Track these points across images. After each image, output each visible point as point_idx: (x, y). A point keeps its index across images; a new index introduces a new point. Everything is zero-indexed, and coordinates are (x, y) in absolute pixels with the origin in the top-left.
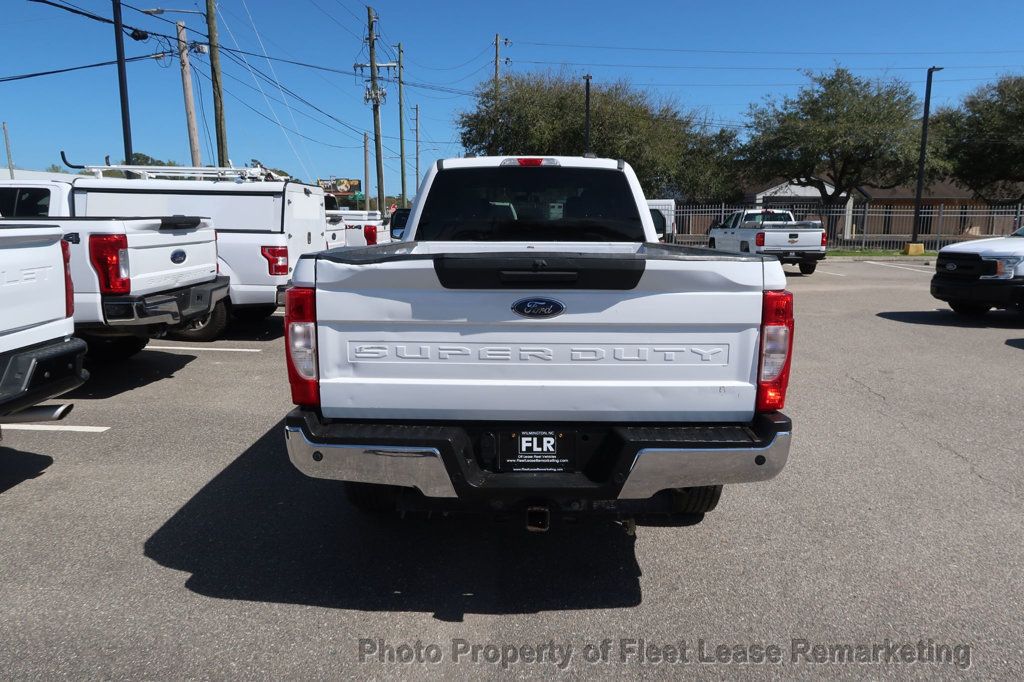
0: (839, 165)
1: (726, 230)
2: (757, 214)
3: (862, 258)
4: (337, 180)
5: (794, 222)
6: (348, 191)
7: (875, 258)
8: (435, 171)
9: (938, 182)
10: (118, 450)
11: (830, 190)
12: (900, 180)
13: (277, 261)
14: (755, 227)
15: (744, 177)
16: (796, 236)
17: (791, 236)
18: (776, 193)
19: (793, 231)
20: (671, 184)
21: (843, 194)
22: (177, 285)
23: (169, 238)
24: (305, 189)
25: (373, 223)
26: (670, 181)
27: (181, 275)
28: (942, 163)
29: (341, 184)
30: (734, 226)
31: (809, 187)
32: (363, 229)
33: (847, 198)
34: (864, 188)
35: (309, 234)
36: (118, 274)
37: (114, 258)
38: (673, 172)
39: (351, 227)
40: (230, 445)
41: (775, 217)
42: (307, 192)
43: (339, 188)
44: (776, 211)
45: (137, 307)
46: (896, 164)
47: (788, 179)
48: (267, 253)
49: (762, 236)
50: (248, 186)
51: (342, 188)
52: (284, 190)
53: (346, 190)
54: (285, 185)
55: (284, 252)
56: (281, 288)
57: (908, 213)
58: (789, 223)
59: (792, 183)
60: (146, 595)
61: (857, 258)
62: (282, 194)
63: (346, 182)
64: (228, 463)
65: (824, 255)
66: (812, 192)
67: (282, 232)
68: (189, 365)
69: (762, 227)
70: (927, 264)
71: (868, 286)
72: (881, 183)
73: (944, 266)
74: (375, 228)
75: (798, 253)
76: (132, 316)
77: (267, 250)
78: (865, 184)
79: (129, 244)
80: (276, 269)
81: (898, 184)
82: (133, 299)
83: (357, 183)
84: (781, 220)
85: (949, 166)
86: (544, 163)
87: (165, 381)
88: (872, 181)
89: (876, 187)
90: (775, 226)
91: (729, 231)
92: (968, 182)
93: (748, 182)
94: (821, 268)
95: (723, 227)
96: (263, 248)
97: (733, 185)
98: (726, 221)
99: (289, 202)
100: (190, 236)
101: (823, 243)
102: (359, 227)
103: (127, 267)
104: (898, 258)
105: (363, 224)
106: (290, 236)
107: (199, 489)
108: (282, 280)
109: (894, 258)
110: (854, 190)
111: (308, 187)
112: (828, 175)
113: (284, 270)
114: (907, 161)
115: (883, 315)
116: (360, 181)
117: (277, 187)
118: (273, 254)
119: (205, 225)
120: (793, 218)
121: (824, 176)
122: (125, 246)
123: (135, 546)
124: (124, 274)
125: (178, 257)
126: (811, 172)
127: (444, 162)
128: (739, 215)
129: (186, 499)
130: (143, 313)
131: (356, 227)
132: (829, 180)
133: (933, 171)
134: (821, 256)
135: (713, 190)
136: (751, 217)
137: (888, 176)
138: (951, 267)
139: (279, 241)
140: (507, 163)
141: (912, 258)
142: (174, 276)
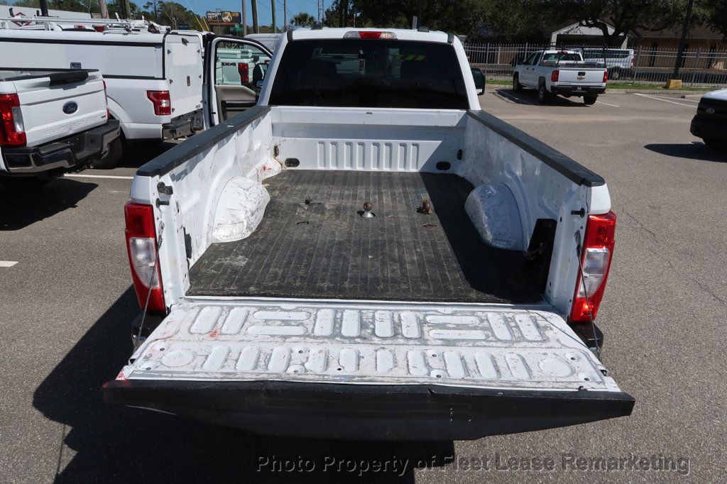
0: (621, 10)
1: (527, 66)
2: (553, 54)
3: (632, 90)
4: (222, 12)
5: (582, 62)
6: (231, 22)
7: (642, 91)
8: (285, 42)
9: (696, 26)
10: (22, 287)
11: (611, 31)
12: (668, 24)
13: (161, 103)
14: (552, 66)
15: (544, 19)
16: (584, 74)
17: (580, 74)
18: (568, 32)
19: (582, 70)
20: (486, 24)
21: (622, 34)
22: (71, 132)
23: (59, 92)
24: (183, 40)
25: (245, 61)
26: (485, 21)
27: (75, 123)
28: (702, 11)
29: (225, 15)
30: (535, 64)
31: (594, 28)
32: (237, 65)
33: (624, 38)
34: (639, 30)
35: (188, 78)
36: (14, 129)
37: (9, 114)
38: (488, 13)
39: (227, 64)
40: (117, 281)
41: (568, 57)
42: (185, 42)
43: (224, 19)
44: (569, 52)
45: (32, 155)
46: (666, 10)
47: (578, 20)
48: (151, 96)
49: (557, 73)
50: (131, 37)
51: (226, 19)
52: (164, 41)
53: (229, 20)
54: (165, 37)
55: (166, 96)
56: (165, 126)
57: (671, 54)
58: (579, 62)
59: (581, 25)
60: (28, 454)
61: (628, 90)
62: (162, 45)
63: (229, 14)
64: (114, 300)
65: (604, 90)
66: (597, 32)
67: (164, 78)
68: (92, 194)
69: (557, 65)
70: (683, 97)
71: (637, 118)
72: (652, 26)
73: (704, 110)
74: (247, 65)
75: (584, 88)
76: (29, 164)
77: (152, 93)
78: (640, 27)
79: (22, 101)
80: (160, 111)
81: (665, 27)
82: (28, 151)
83: (237, 15)
84: (573, 60)
85: (708, 13)
86: (383, 36)
87: (70, 211)
88: (644, 25)
89: (647, 29)
90: (567, 65)
91: (531, 67)
92: (721, 27)
93: (546, 23)
94: (600, 100)
95: (527, 63)
96: (149, 92)
97: (535, 25)
98: (529, 59)
99: (169, 52)
100: (80, 89)
101: (604, 80)
102: (234, 64)
103: (21, 121)
104: (661, 91)
105: (237, 61)
106: (171, 81)
107: (86, 330)
108: (166, 119)
109: (658, 91)
110: (631, 31)
111: (185, 37)
112: (611, 18)
113: (167, 110)
114: (675, 6)
115: (650, 147)
116: (240, 14)
117: (157, 38)
118: (158, 98)
119: (94, 78)
120: (582, 59)
121: (607, 19)
122: (18, 104)
123: (25, 396)
124: (19, 129)
125: (70, 108)
126: (598, 17)
127: (294, 33)
128: (539, 54)
129: (74, 342)
130: (39, 161)
131: (232, 64)
132: (611, 21)
133: (695, 17)
134: (602, 91)
135: (519, 29)
136: (548, 56)
137: (658, 20)
138: (710, 111)
139: (162, 86)
140: (350, 36)
141: (672, 92)
142: (66, 125)
